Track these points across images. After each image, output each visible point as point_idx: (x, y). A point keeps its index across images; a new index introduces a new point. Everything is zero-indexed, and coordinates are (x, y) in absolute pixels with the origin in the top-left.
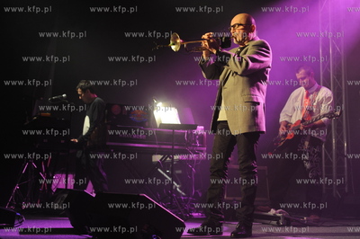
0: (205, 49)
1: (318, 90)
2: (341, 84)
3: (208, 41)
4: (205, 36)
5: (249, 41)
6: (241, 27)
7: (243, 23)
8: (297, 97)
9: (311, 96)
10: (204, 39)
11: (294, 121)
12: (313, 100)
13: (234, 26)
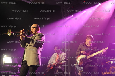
0: (21, 36)
1: (61, 53)
2: (68, 53)
3: (22, 33)
4: (21, 31)
5: (37, 33)
6: (35, 28)
7: (35, 27)
8: (55, 56)
9: (59, 55)
10: (21, 32)
11: (53, 63)
12: (60, 56)
13: (32, 28)
